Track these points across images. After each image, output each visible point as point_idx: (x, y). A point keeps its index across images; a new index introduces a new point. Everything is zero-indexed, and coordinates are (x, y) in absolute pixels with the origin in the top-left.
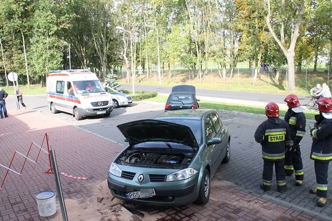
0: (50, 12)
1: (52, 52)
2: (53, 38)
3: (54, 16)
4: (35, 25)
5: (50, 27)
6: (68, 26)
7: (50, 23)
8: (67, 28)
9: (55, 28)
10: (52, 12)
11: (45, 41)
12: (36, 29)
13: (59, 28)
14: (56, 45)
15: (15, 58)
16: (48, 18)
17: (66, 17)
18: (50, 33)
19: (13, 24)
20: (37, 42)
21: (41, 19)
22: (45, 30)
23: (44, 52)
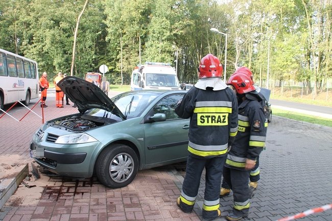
0: (164, 19)
1: (163, 56)
2: (165, 43)
3: (168, 22)
4: (151, 30)
5: (163, 32)
6: (181, 32)
7: (164, 28)
8: (179, 34)
9: (168, 34)
10: (167, 18)
11: (158, 45)
12: (152, 34)
13: (172, 34)
14: (167, 49)
15: (132, 60)
16: (162, 24)
17: (180, 24)
18: (163, 38)
19: (132, 29)
20: (151, 46)
21: (156, 24)
22: (159, 35)
23: (156, 55)
